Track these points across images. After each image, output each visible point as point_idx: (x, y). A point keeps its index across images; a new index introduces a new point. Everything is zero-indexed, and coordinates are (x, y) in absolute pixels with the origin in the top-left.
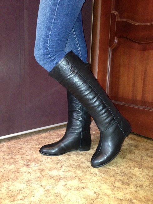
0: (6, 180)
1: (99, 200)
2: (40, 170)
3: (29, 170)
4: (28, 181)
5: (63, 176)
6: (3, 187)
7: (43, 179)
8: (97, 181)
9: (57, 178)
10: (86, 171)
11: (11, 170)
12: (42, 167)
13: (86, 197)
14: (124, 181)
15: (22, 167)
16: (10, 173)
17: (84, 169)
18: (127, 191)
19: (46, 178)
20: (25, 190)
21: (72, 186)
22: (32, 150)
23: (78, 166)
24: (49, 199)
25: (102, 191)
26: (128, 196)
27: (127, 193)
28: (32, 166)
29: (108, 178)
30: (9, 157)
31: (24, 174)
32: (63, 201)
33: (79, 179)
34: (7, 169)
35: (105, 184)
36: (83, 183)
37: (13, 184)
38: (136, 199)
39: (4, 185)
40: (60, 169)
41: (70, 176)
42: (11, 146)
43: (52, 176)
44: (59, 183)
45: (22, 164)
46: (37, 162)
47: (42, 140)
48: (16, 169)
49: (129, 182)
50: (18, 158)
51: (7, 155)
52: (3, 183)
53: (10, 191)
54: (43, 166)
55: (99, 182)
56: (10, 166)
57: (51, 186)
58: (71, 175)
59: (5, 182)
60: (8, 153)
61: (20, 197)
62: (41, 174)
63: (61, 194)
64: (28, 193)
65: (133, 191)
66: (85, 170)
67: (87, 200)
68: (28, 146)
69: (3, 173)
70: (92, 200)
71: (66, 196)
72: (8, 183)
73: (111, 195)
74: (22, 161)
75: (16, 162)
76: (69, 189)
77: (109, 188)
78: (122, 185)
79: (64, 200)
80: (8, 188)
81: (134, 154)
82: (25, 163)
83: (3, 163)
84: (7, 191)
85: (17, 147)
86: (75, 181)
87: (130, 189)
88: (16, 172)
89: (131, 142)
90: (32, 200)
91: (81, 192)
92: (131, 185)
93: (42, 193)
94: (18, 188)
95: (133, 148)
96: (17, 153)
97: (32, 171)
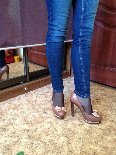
1: (92, 131)
4: (50, 122)
6: (38, 128)
13: (86, 130)
15: (43, 114)
16: (38, 118)
18: (106, 125)
20: (51, 128)
21: (76, 124)
22: (43, 102)
24: (66, 132)
26: (108, 128)
27: (107, 126)
30: (32, 108)
31: (46, 118)
32: (74, 133)
33: (78, 119)
34: (34, 116)
36: (81, 121)
37: (43, 125)
38: (112, 129)
39: (38, 126)
42: (29, 100)
44: (68, 123)
45: (42, 112)
47: (46, 94)
48: (40, 116)
49: (106, 119)
50: (37, 108)
51: (29, 106)
52: (37, 125)
53: (43, 129)
56: (35, 114)
57: (64, 125)
59: (37, 124)
60: (29, 105)
61: (50, 132)
63: (71, 129)
64: (54, 130)
68: (39, 99)
69: (34, 118)
70: (89, 131)
71: (75, 130)
72: (39, 124)
73: (98, 127)
74: (40, 110)
75: (38, 111)
76: (75, 126)
80: (41, 127)
81: (106, 101)
82: (43, 111)
83: (31, 112)
84: (41, 129)
85: (33, 100)
86: (76, 121)
87: (107, 123)
88: (41, 118)
89: (102, 92)
90: (58, 134)
91: (82, 127)
92: (107, 121)
93: (61, 129)
94: (47, 127)
95: (104, 96)
96: (35, 104)
97: (50, 116)
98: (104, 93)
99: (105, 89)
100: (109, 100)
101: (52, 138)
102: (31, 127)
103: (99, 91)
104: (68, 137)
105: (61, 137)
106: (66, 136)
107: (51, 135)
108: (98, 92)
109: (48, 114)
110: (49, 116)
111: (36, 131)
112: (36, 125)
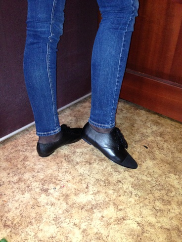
3: (50, 199)
4: (56, 219)
6: (29, 237)
7: (73, 212)
13: (131, 233)
14: (164, 198)
15: (40, 194)
17: (115, 187)
18: (172, 215)
19: (76, 209)
21: (110, 218)
23: (107, 182)
26: (175, 223)
27: (172, 218)
28: (51, 191)
29: (146, 197)
30: (15, 179)
33: (115, 204)
34: (22, 202)
36: (120, 210)
40: (87, 190)
41: (102, 202)
42: (11, 156)
44: (94, 215)
45: (38, 190)
46: (55, 182)
49: (170, 200)
50: (28, 179)
51: (11, 175)
52: (27, 229)
55: (138, 206)
56: (23, 196)
59: (28, 226)
60: (11, 170)
65: (177, 213)
66: (117, 188)
67: (133, 238)
68: (33, 154)
69: (20, 210)
72: (32, 227)
73: (156, 224)
74: (34, 184)
75: (29, 188)
78: (164, 205)
81: (163, 149)
82: (41, 186)
83: (13, 192)
85: (19, 158)
86: (110, 208)
87: (173, 211)
88: (36, 207)
89: (155, 128)
92: (172, 203)
95: (159, 138)
96: (24, 169)
98: (159, 131)
99: (159, 121)
100: (169, 146)
103: (149, 125)
108: (146, 129)
110: (53, 200)
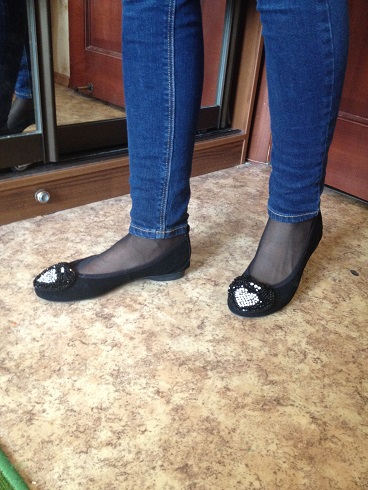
0: (54, 371)
1: (329, 444)
2: (144, 336)
5: (211, 357)
8: (312, 378)
9: (197, 364)
10: (275, 343)
11: (63, 335)
12: (148, 324)
16: (59, 346)
20: (115, 409)
24: (188, 440)
25: (333, 414)
31: (102, 347)
32: (230, 450)
35: (334, 388)
39: (52, 391)
43: (182, 359)
53: (72, 410)
54: (150, 320)
57: (187, 395)
58: (233, 354)
61: (104, 435)
62: (149, 349)
63: (219, 423)
64: (125, 419)
70: (310, 444)
71: (234, 430)
77: (349, 401)
79: (231, 445)
80: (62, 400)
84: (62, 411)
90: (142, 447)
91: (275, 416)
93: (166, 420)
94: (93, 402)
97: (122, 339)
101: (105, 470)
102: (13, 389)
104: (195, 475)
105: (158, 469)
106: (184, 469)
107: (107, 453)
109: (118, 326)
111: (30, 420)
112: (44, 380)
